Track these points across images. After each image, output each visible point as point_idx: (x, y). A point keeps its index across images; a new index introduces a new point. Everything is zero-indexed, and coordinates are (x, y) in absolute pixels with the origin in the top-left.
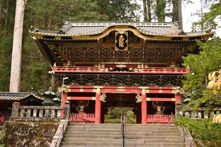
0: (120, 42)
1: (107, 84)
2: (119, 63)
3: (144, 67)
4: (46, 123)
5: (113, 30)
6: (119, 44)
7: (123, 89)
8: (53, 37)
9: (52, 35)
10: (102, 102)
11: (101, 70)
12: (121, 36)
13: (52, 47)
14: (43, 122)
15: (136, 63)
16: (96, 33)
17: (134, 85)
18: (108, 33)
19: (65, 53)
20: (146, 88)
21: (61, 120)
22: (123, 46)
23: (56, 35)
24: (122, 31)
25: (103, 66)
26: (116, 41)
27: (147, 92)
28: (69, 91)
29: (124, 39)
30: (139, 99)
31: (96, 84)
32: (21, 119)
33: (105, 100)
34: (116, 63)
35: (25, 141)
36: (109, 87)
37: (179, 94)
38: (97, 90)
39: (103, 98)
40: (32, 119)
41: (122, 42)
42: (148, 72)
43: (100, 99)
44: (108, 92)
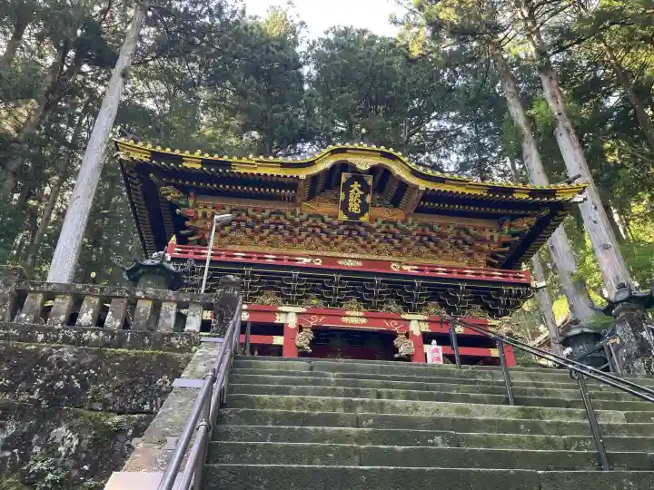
0: (351, 199)
1: (315, 302)
2: (345, 255)
5: (343, 159)
6: (350, 204)
8: (179, 159)
10: (301, 352)
11: (304, 262)
12: (356, 186)
14: (118, 346)
15: (386, 258)
17: (388, 310)
20: (422, 317)
22: (359, 212)
24: (364, 164)
26: (342, 197)
27: (423, 330)
28: (207, 315)
29: (362, 193)
30: (404, 347)
31: (287, 302)
33: (309, 345)
34: (336, 254)
36: (322, 311)
38: (289, 316)
39: (304, 340)
41: (357, 201)
43: (298, 343)
44: (319, 324)
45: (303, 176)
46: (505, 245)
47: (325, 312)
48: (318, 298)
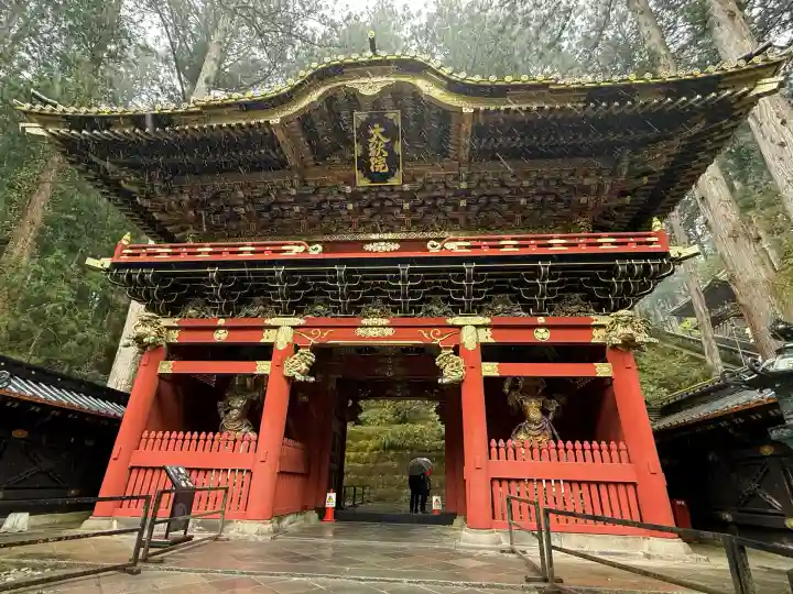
0: (372, 152)
1: (320, 308)
2: (374, 237)
5: (339, 82)
6: (371, 160)
7: (384, 327)
10: (292, 383)
11: (294, 252)
17: (429, 312)
20: (480, 320)
22: (386, 170)
24: (371, 86)
26: (358, 150)
27: (483, 340)
28: (174, 337)
29: (386, 141)
30: (451, 371)
31: (280, 311)
33: (306, 373)
34: (363, 237)
36: (329, 321)
37: (628, 342)
38: (281, 331)
39: (297, 367)
41: (381, 154)
42: (486, 253)
43: (288, 371)
44: (323, 341)
45: (275, 120)
46: (623, 194)
47: (333, 322)
48: (327, 302)
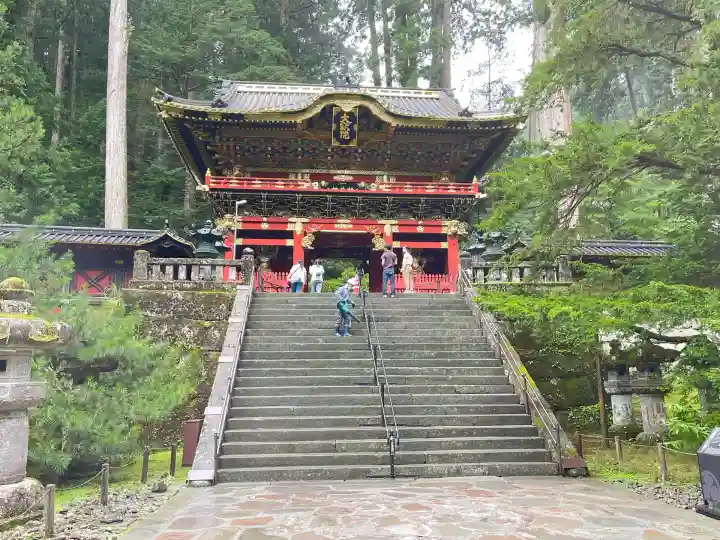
0: (342, 128)
1: (315, 213)
2: (339, 172)
3: (389, 179)
4: (207, 293)
5: (331, 102)
6: (341, 132)
7: (348, 224)
8: (204, 114)
9: (202, 108)
10: (306, 250)
11: (305, 186)
12: (345, 117)
13: (200, 136)
14: (200, 290)
15: (373, 173)
16: (296, 108)
17: (370, 217)
18: (318, 109)
19: (228, 147)
20: (394, 222)
21: (239, 287)
22: (348, 138)
23: (209, 109)
24: (348, 106)
25: (307, 177)
26: (334, 126)
27: (394, 231)
28: (240, 226)
29: (350, 123)
30: (379, 244)
31: (294, 213)
32: (154, 285)
33: (311, 246)
34: (332, 172)
35: (166, 328)
36: (320, 220)
37: (455, 234)
38: (296, 224)
39: (307, 242)
40: (178, 285)
41: (347, 129)
42: (397, 191)
43: (303, 244)
44: (318, 230)
45: (299, 121)
46: (465, 160)
47: (323, 221)
